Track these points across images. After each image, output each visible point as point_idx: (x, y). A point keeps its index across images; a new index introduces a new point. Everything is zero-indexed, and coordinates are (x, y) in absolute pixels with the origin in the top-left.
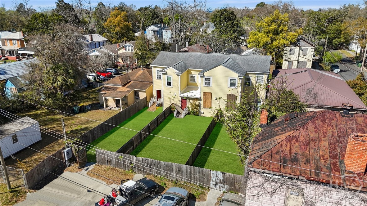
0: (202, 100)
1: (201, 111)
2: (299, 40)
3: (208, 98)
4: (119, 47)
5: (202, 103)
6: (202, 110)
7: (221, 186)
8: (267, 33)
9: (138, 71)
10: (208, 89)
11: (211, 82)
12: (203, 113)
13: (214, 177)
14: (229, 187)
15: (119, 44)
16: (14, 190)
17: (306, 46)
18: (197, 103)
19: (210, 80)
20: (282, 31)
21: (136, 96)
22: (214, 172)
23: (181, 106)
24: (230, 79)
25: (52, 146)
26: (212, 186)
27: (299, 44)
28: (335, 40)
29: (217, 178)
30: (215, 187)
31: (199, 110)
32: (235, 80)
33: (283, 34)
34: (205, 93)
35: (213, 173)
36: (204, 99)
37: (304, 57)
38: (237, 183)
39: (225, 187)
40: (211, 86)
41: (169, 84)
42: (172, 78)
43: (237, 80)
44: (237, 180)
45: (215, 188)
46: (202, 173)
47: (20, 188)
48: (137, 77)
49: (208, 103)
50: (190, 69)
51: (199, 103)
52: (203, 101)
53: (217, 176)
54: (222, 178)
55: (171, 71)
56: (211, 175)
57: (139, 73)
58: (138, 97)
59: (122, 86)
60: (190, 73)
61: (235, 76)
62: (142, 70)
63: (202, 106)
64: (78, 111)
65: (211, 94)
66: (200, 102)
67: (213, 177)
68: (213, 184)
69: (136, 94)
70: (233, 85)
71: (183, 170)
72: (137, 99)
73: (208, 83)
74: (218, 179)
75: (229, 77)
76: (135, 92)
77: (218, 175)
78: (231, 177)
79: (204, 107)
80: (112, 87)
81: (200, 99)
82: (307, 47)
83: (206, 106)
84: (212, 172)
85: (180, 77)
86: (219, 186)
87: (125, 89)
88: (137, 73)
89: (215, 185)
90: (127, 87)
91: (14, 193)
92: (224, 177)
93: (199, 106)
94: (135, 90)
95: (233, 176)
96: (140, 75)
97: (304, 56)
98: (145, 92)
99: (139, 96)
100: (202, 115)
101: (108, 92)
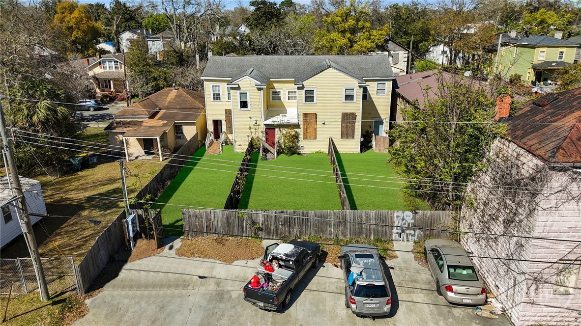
0: (302, 126)
1: (300, 144)
2: (386, 41)
3: (310, 123)
4: (89, 64)
5: (300, 131)
6: (302, 143)
7: (410, 234)
8: (342, 32)
9: (168, 93)
10: (310, 108)
11: (315, 96)
12: (303, 148)
13: (399, 222)
14: (422, 233)
15: (88, 60)
16: (56, 299)
17: (396, 49)
18: (293, 133)
19: (313, 94)
20: (363, 29)
21: (177, 133)
22: (400, 213)
23: (266, 140)
24: (346, 89)
25: (76, 223)
26: (395, 236)
27: (388, 47)
28: (421, 44)
29: (404, 221)
30: (400, 237)
31: (296, 145)
32: (353, 89)
33: (364, 33)
34: (305, 115)
35: (398, 215)
36: (304, 124)
37: (395, 66)
38: (435, 224)
39: (416, 234)
40: (315, 102)
41: (244, 105)
42: (248, 94)
43: (355, 90)
44: (435, 218)
45: (400, 239)
46: (379, 219)
47: (67, 295)
48: (169, 102)
49: (310, 130)
50: (271, 80)
51: (296, 132)
52: (302, 128)
53: (403, 219)
54: (413, 221)
55: (248, 83)
56: (395, 219)
57: (170, 95)
58: (181, 135)
59: (149, 118)
60: (271, 86)
61: (354, 83)
62: (174, 90)
63: (301, 137)
64: (80, 167)
65: (316, 114)
66: (297, 130)
67: (397, 221)
68: (397, 233)
69: (178, 129)
70: (349, 97)
71: (348, 219)
72: (179, 137)
73: (310, 99)
74: (405, 224)
75: (344, 86)
76: (176, 126)
77: (405, 217)
78: (426, 217)
79: (305, 138)
80: (131, 121)
81: (297, 126)
82: (398, 52)
83: (308, 136)
84: (396, 214)
85: (263, 92)
86: (407, 234)
87: (157, 122)
88: (167, 96)
89: (400, 234)
90: (159, 119)
91: (62, 304)
92: (414, 218)
93: (296, 137)
94: (176, 122)
95: (429, 214)
96: (174, 99)
97: (394, 64)
98: (193, 124)
99: (182, 133)
100: (302, 151)
101: (128, 129)
